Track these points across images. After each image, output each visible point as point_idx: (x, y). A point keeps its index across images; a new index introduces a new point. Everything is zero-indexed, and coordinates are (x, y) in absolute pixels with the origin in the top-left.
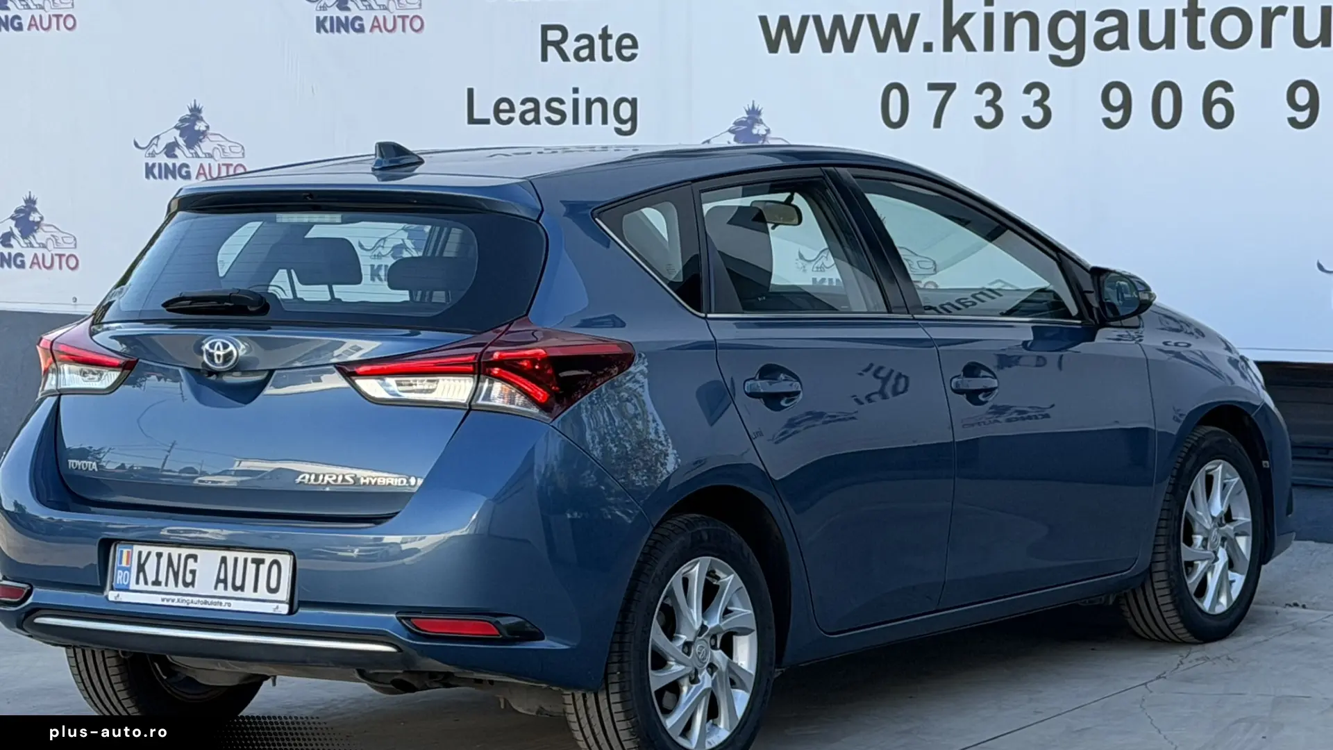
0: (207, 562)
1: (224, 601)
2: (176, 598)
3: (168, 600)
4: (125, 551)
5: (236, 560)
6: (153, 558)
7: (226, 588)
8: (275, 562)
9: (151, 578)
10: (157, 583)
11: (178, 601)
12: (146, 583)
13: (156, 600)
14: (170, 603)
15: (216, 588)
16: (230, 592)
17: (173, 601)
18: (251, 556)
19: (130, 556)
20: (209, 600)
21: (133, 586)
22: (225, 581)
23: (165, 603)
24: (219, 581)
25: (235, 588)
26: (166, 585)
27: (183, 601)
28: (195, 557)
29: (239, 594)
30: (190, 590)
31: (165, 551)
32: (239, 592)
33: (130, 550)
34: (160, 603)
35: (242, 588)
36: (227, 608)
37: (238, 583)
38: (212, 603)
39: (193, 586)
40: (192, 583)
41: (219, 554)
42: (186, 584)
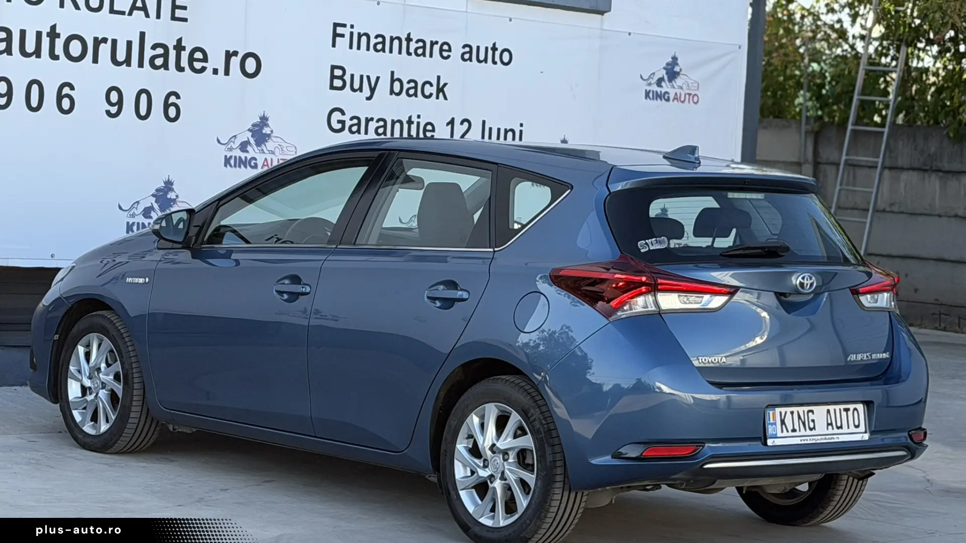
0: (820, 413)
1: (835, 436)
2: (809, 438)
3: (804, 440)
4: (771, 413)
5: (835, 410)
6: (789, 415)
7: (833, 429)
8: (855, 409)
9: (790, 428)
10: (794, 430)
11: (810, 440)
12: (788, 431)
13: (797, 441)
14: (806, 442)
15: (828, 429)
16: (836, 431)
17: (807, 440)
18: (843, 407)
19: (774, 415)
20: (827, 437)
21: (779, 434)
22: (831, 424)
23: (803, 442)
24: (828, 424)
25: (838, 428)
26: (800, 431)
27: (813, 439)
28: (812, 411)
29: (840, 431)
30: (813, 432)
31: (795, 409)
32: (840, 430)
33: (774, 412)
34: (800, 443)
35: (841, 427)
36: (837, 440)
37: (839, 425)
38: (829, 439)
39: (815, 429)
40: (814, 428)
41: (826, 407)
42: (811, 429)
